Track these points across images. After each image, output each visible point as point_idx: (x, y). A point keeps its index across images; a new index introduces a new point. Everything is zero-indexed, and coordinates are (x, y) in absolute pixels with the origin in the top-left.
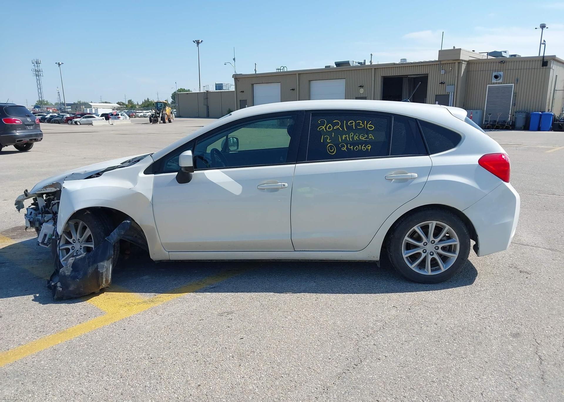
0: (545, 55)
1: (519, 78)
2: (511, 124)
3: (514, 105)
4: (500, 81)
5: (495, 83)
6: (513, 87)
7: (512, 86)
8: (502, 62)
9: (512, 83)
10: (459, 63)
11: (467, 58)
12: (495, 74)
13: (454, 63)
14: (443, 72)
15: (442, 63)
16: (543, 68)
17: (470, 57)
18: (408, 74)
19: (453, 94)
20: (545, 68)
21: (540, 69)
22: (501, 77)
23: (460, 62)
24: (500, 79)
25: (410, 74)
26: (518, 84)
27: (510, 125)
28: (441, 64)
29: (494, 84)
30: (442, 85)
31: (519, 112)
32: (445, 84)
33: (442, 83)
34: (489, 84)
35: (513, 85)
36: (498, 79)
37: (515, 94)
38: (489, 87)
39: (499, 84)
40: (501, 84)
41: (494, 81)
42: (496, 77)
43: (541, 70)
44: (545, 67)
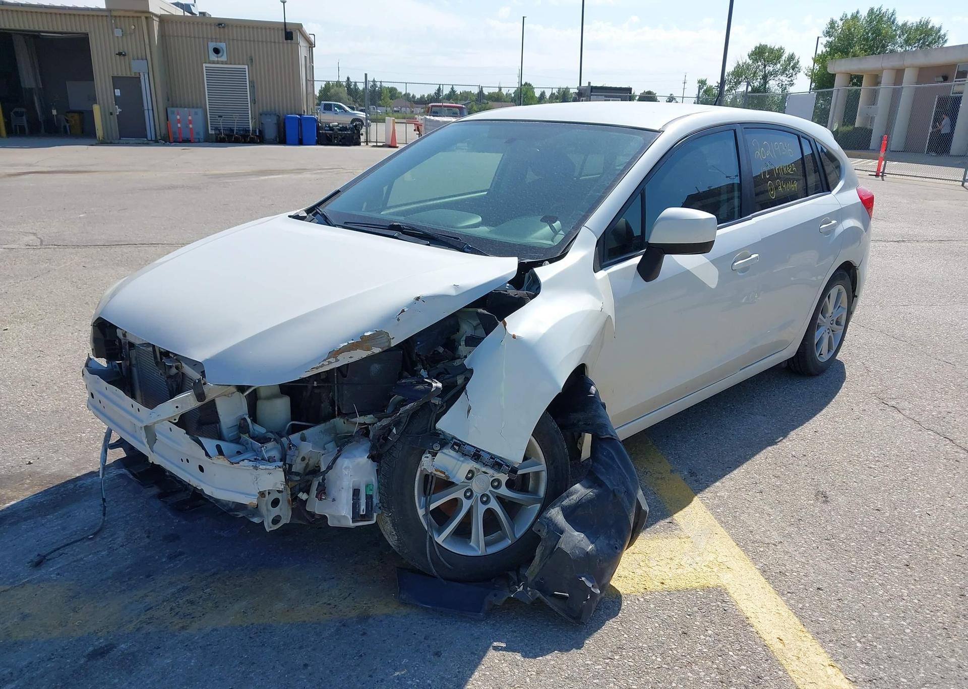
0: (286, 21)
1: (253, 55)
2: (258, 134)
3: (254, 101)
4: (224, 58)
5: (216, 62)
6: (247, 70)
7: (245, 69)
8: (221, 24)
9: (243, 64)
10: (147, 18)
11: (159, 12)
12: (212, 45)
13: (137, 17)
14: (118, 33)
15: (114, 13)
16: (287, 43)
17: (161, 10)
18: (42, 29)
19: (146, 76)
20: (291, 43)
21: (283, 43)
22: (223, 52)
23: (148, 16)
24: (222, 56)
25: (46, 29)
26: (254, 65)
27: (257, 136)
28: (111, 16)
29: (214, 62)
30: (122, 57)
31: (266, 114)
32: (126, 57)
33: (120, 54)
34: (205, 63)
35: (246, 67)
36: (220, 54)
37: (251, 82)
38: (206, 67)
39: (222, 64)
40: (226, 64)
41: (213, 57)
42: (217, 51)
43: (285, 45)
44: (289, 41)
